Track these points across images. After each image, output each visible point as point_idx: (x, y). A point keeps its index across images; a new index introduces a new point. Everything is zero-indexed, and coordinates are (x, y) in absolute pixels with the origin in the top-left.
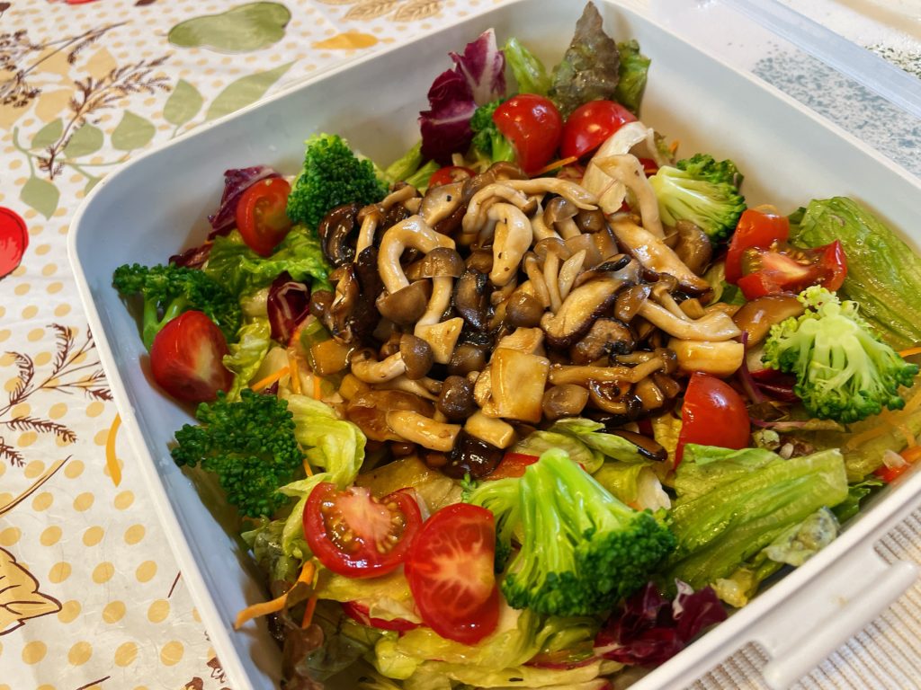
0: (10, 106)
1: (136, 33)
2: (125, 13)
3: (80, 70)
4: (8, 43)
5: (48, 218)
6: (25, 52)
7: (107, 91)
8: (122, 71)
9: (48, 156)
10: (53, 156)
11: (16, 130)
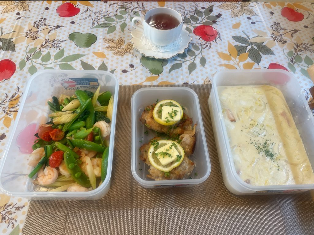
0: (31, 39)
1: (65, 31)
2: (67, 24)
3: (49, 36)
4: (42, 20)
5: (20, 70)
6: (43, 25)
7: (49, 44)
8: (55, 41)
9: (29, 56)
10: (30, 57)
11: (29, 45)
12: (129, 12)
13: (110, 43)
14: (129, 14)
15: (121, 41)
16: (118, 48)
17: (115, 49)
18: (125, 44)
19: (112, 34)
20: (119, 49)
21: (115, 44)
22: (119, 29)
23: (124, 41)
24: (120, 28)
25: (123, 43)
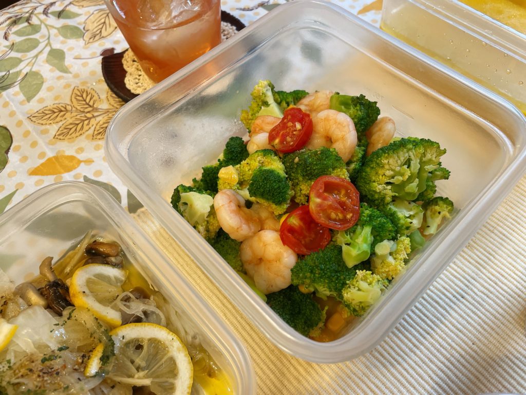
12: (41, 22)
13: (58, 119)
14: (46, 26)
15: (84, 95)
16: (94, 117)
17: (88, 124)
18: (103, 96)
19: (42, 94)
20: (98, 119)
21: (74, 114)
22: (51, 71)
23: (94, 93)
24: (51, 67)
25: (96, 97)
